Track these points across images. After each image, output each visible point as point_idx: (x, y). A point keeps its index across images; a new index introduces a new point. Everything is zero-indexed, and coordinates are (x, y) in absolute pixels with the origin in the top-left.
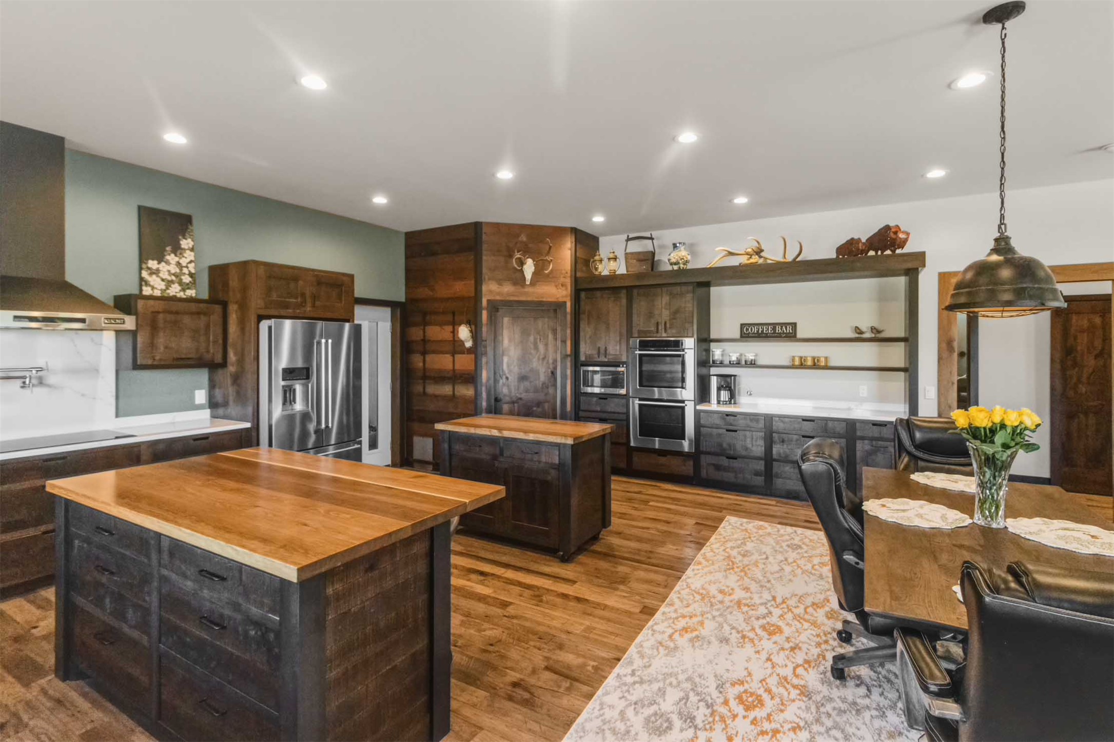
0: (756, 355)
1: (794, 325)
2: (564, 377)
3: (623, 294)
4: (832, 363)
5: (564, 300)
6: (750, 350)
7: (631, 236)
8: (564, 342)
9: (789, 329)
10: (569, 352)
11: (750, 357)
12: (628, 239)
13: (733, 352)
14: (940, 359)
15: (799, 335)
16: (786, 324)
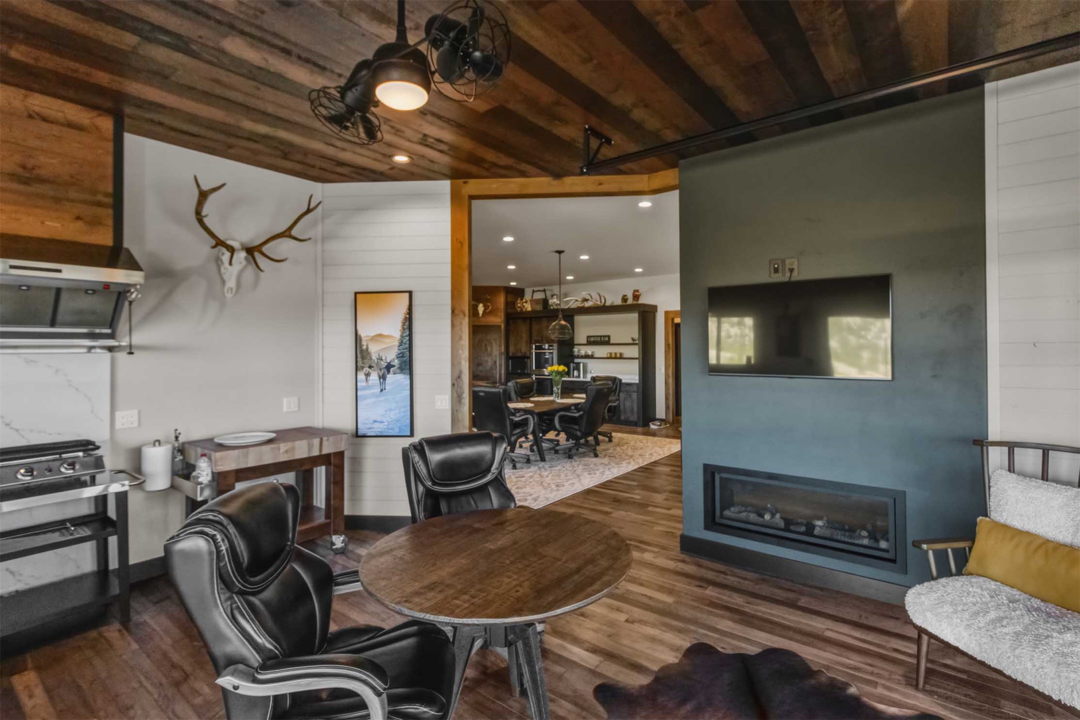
0: (592, 352)
1: (609, 337)
2: (501, 365)
3: (528, 321)
4: (625, 356)
5: (500, 324)
6: (589, 350)
7: (536, 289)
8: (500, 346)
9: (607, 339)
10: (503, 350)
11: (590, 353)
12: (534, 292)
13: (584, 350)
14: (666, 351)
15: (612, 341)
16: (604, 336)
